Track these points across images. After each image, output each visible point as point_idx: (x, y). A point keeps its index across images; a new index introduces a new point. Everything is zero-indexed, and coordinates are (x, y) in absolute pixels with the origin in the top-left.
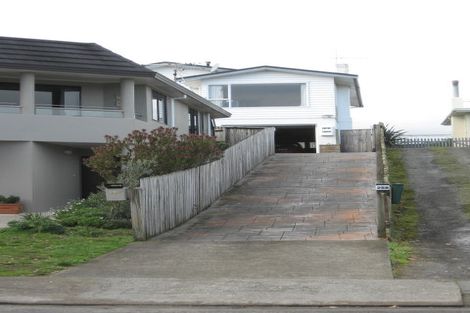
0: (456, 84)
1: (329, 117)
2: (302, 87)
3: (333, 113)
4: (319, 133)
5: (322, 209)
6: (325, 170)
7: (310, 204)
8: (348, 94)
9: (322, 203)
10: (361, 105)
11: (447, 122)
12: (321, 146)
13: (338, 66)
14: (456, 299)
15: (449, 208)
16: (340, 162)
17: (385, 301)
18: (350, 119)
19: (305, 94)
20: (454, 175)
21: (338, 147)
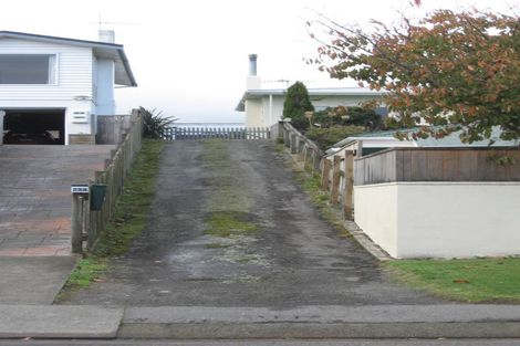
0: (253, 58)
1: (84, 98)
2: (51, 59)
3: (89, 93)
4: (69, 119)
5: (26, 216)
6: (55, 166)
7: (14, 209)
8: (112, 69)
9: (31, 209)
10: (133, 84)
11: (241, 108)
12: (70, 135)
13: (101, 33)
14: (110, 330)
15: (187, 216)
16: (81, 156)
17: (19, 332)
18: (113, 101)
19: (55, 69)
20: (216, 174)
21: (93, 138)
